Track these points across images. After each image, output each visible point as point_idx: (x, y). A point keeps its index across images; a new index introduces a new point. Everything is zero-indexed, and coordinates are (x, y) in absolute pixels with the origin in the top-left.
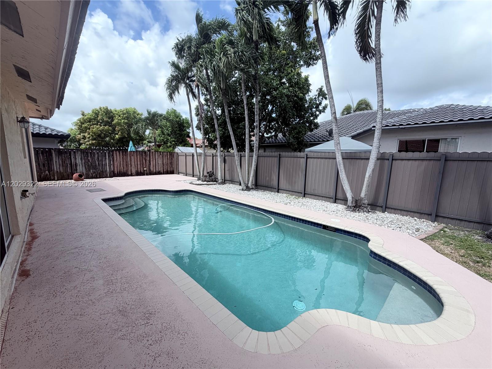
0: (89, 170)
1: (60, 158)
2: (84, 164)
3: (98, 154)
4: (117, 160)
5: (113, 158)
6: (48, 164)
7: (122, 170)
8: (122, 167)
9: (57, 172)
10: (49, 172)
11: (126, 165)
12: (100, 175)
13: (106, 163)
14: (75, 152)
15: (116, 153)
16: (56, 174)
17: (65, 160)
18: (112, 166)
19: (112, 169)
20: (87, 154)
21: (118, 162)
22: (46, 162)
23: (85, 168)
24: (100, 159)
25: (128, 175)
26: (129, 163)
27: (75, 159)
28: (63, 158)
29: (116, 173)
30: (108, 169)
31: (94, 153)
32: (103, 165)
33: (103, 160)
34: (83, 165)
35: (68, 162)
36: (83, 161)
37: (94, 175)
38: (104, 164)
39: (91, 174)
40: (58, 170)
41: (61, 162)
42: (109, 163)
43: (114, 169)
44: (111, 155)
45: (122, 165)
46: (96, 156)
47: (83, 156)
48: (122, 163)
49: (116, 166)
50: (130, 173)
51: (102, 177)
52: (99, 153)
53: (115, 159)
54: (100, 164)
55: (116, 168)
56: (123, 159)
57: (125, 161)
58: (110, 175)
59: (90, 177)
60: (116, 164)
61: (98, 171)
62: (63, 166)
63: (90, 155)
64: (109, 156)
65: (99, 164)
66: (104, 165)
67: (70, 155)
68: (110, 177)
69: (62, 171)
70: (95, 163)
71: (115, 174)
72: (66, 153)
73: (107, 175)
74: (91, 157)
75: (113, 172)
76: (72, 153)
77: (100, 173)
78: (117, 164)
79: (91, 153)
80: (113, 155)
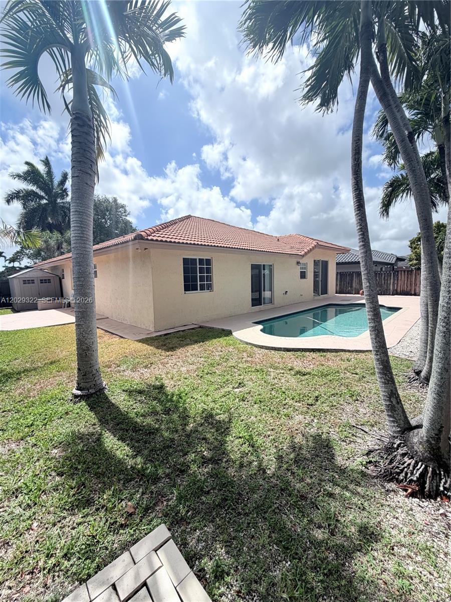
1: (358, 278)
3: (385, 274)
5: (398, 278)
6: (351, 282)
7: (405, 289)
8: (406, 287)
9: (355, 288)
11: (411, 284)
13: (391, 282)
15: (401, 273)
16: (354, 290)
18: (396, 285)
19: (395, 288)
20: (376, 275)
21: (402, 281)
24: (386, 279)
25: (411, 295)
26: (414, 282)
28: (360, 278)
29: (399, 291)
30: (391, 288)
32: (387, 284)
33: (389, 279)
38: (389, 284)
41: (358, 281)
42: (393, 283)
43: (397, 287)
44: (396, 275)
45: (406, 285)
46: (383, 276)
48: (406, 282)
49: (399, 285)
50: (413, 293)
51: (385, 294)
53: (400, 278)
55: (399, 288)
57: (409, 280)
58: (393, 293)
60: (400, 283)
61: (383, 289)
62: (358, 284)
63: (378, 275)
64: (394, 276)
65: (384, 283)
68: (393, 295)
69: (357, 288)
70: (382, 282)
73: (390, 293)
74: (378, 277)
75: (396, 290)
77: (384, 291)
80: (398, 275)
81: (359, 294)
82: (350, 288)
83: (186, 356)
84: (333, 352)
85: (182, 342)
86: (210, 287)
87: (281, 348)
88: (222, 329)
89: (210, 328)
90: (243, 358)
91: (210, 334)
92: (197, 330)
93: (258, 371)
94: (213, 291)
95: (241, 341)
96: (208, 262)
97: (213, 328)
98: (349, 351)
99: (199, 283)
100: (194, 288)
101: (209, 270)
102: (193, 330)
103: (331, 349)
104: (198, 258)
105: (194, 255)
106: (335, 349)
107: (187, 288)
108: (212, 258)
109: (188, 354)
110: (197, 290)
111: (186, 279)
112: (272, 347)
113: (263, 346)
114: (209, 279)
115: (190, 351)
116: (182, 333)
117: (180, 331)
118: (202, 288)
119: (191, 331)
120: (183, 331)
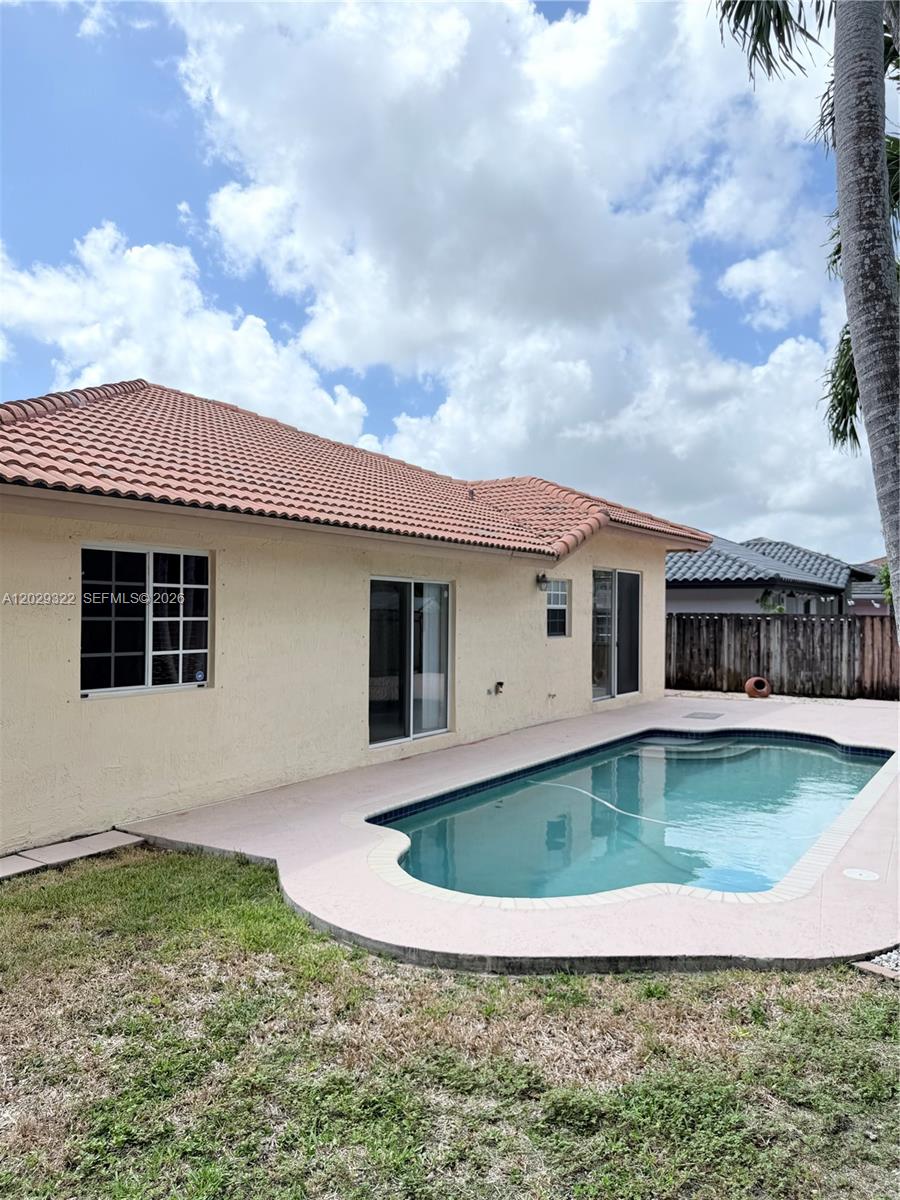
0: (797, 672)
1: (738, 636)
2: (787, 653)
3: (822, 625)
4: (873, 645)
5: (863, 640)
6: (715, 650)
7: (887, 679)
8: (888, 670)
9: (729, 670)
10: (715, 671)
12: (822, 689)
13: (841, 654)
14: (768, 623)
15: (872, 625)
16: (725, 677)
17: (747, 641)
18: (857, 664)
19: (857, 674)
20: (796, 627)
21: (876, 652)
22: (712, 646)
23: (789, 665)
24: (826, 642)
27: (768, 639)
28: (744, 636)
29: (868, 685)
30: (844, 673)
31: (813, 625)
32: (832, 659)
33: (835, 644)
34: (785, 656)
35: (753, 647)
36: (786, 646)
37: (807, 687)
38: (837, 658)
39: (802, 683)
40: (732, 667)
41: (738, 646)
42: (849, 655)
43: (862, 671)
44: (857, 630)
45: (887, 663)
46: (818, 633)
47: (785, 631)
48: (887, 654)
49: (868, 663)
51: (827, 693)
52: (827, 625)
53: (868, 641)
54: (826, 657)
55: (867, 672)
56: (892, 642)
58: (848, 691)
59: (797, 692)
60: (870, 656)
61: (820, 675)
62: (741, 657)
63: (801, 629)
64: (851, 634)
65: (822, 654)
66: (835, 660)
67: (758, 630)
68: (850, 697)
69: (738, 669)
70: (813, 653)
71: (866, 688)
72: (750, 623)
73: (841, 691)
74: (804, 636)
75: (860, 681)
76: (763, 624)
77: (822, 682)
78: (873, 657)
79: (805, 624)
80: (862, 630)
81: (743, 691)
82: (711, 669)
83: (39, 1027)
84: (693, 970)
85: (39, 936)
86: (197, 670)
87: (482, 959)
88: (237, 854)
89: (189, 851)
90: (312, 1025)
91: (182, 883)
92: (128, 859)
93: (377, 1114)
94: (212, 685)
95: (312, 921)
96: (199, 568)
97: (200, 849)
98: (755, 965)
99: (150, 653)
100: (131, 675)
101: (199, 603)
102: (111, 864)
103: (685, 958)
104: (149, 549)
105: (132, 538)
106: (699, 958)
107: (94, 676)
108: (213, 553)
109: (55, 1012)
110: (142, 682)
111: (93, 637)
112: (447, 956)
113: (405, 949)
114: (199, 635)
115: (66, 990)
116: (51, 879)
117: (45, 868)
118: (163, 675)
119: (101, 866)
120: (59, 867)
